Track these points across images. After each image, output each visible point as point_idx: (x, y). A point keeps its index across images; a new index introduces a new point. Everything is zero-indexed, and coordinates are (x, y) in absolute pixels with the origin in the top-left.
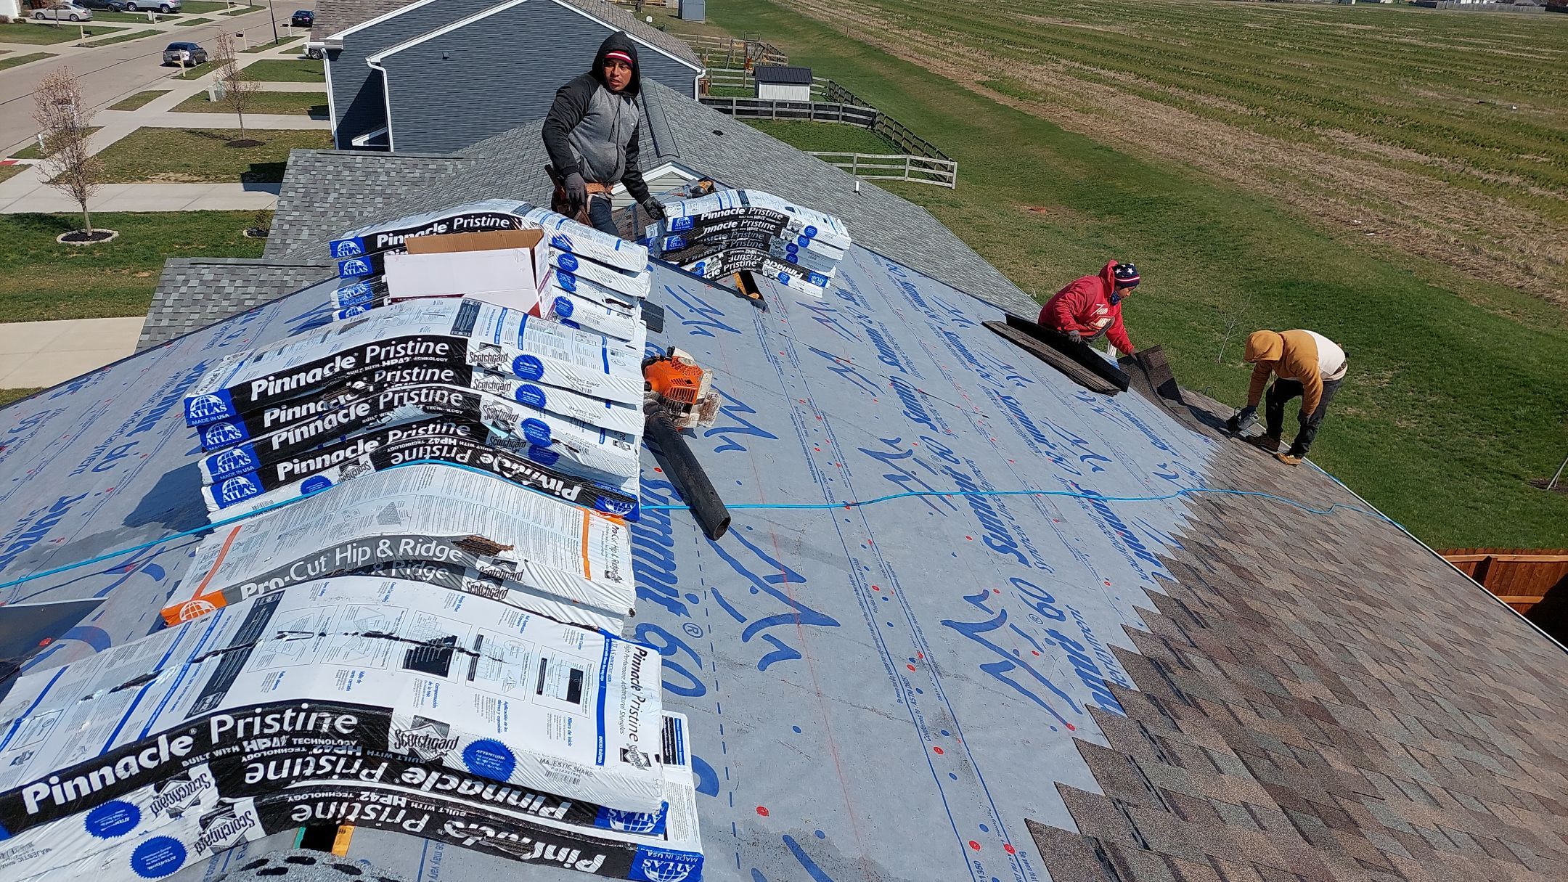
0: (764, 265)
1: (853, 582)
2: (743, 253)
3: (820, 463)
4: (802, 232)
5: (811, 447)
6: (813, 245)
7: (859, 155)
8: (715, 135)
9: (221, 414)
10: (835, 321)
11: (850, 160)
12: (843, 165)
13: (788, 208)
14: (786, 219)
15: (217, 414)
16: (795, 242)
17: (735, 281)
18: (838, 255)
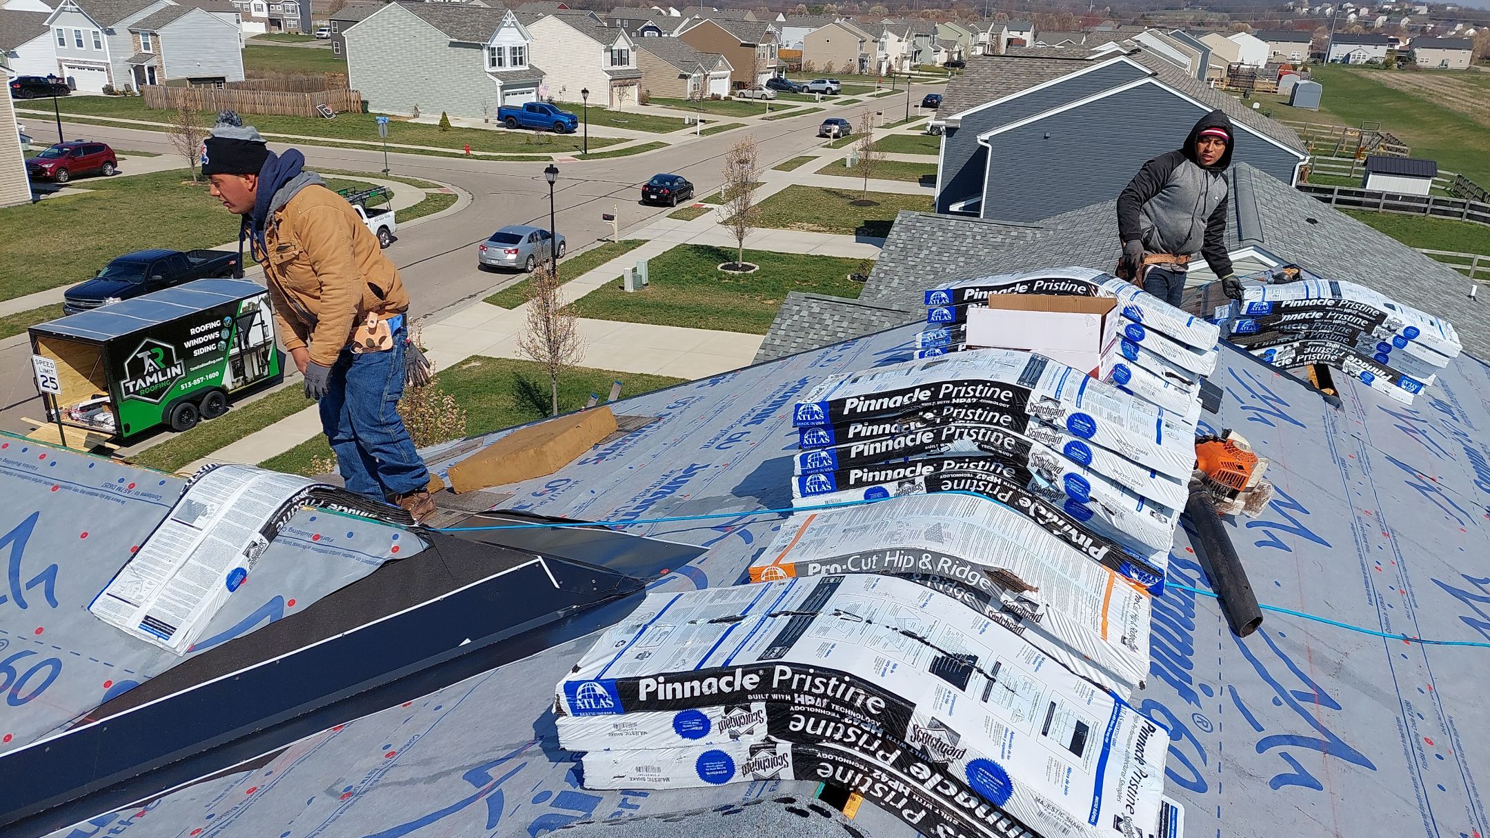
0: (1346, 361)
1: (1400, 726)
2: (1323, 346)
3: (1381, 583)
4: (1400, 332)
5: (1371, 564)
6: (1411, 347)
7: (1482, 257)
8: (1308, 223)
9: (819, 420)
10: (1423, 433)
11: (1469, 261)
12: (1459, 266)
13: (1386, 305)
14: (1383, 316)
15: (816, 420)
16: (1390, 341)
17: (1309, 373)
18: (1443, 362)
